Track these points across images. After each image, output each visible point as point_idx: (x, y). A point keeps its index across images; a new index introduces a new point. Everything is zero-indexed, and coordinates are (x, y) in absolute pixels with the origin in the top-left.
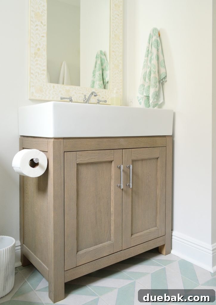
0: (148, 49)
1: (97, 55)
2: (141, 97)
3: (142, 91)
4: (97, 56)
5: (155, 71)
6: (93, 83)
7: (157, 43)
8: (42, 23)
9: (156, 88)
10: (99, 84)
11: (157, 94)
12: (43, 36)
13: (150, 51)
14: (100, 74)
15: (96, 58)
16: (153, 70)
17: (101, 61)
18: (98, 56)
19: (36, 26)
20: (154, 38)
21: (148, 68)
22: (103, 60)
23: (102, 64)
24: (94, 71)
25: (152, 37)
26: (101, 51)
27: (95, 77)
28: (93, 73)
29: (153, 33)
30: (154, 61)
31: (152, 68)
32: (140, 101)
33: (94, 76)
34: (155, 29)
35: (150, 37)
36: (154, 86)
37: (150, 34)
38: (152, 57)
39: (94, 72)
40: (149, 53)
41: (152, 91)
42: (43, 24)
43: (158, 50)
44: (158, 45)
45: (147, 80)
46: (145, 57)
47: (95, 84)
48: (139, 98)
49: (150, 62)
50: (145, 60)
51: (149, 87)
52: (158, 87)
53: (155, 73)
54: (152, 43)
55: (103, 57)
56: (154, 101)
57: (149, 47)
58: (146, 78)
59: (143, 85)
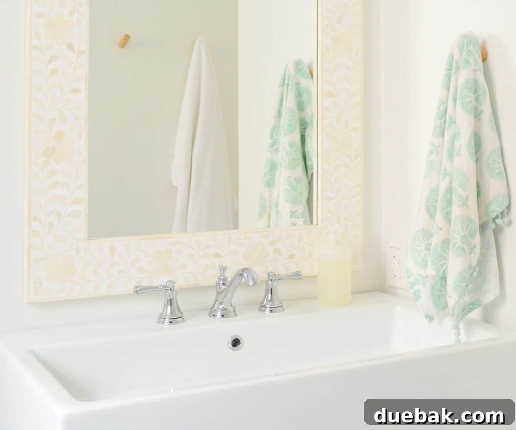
0: (442, 108)
1: (285, 75)
2: (418, 274)
3: (423, 254)
4: (284, 80)
5: (467, 198)
6: (273, 168)
7: (476, 92)
8: (70, 47)
9: (470, 253)
10: (289, 178)
11: (475, 274)
12: (76, 91)
13: (450, 118)
14: (292, 145)
15: (283, 84)
16: (460, 190)
17: (299, 95)
18: (286, 82)
19: (50, 62)
20: (464, 75)
21: (444, 178)
22: (304, 94)
23: (301, 106)
24: (274, 128)
25: (458, 68)
26: (298, 64)
27: (277, 151)
28: (272, 137)
29: (461, 52)
30: (464, 161)
31: (455, 185)
32: (416, 287)
33: (275, 147)
34: (468, 40)
35: (452, 69)
36: (463, 249)
37: (452, 56)
38: (457, 144)
39: (275, 131)
40: (447, 125)
41: (455, 266)
42: (74, 52)
43: (477, 116)
44: (477, 99)
45: (439, 217)
46: (433, 135)
47: (277, 173)
48: (412, 278)
49: (451, 156)
50: (433, 144)
51: (446, 243)
52: (477, 250)
53: (464, 204)
54: (456, 90)
55: (305, 82)
56: (462, 300)
57: (445, 103)
58: (435, 209)
59: (427, 234)
